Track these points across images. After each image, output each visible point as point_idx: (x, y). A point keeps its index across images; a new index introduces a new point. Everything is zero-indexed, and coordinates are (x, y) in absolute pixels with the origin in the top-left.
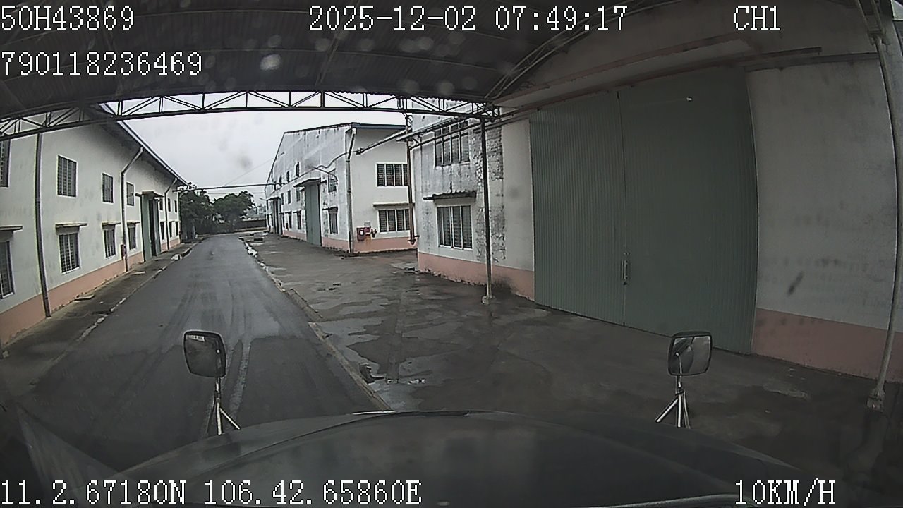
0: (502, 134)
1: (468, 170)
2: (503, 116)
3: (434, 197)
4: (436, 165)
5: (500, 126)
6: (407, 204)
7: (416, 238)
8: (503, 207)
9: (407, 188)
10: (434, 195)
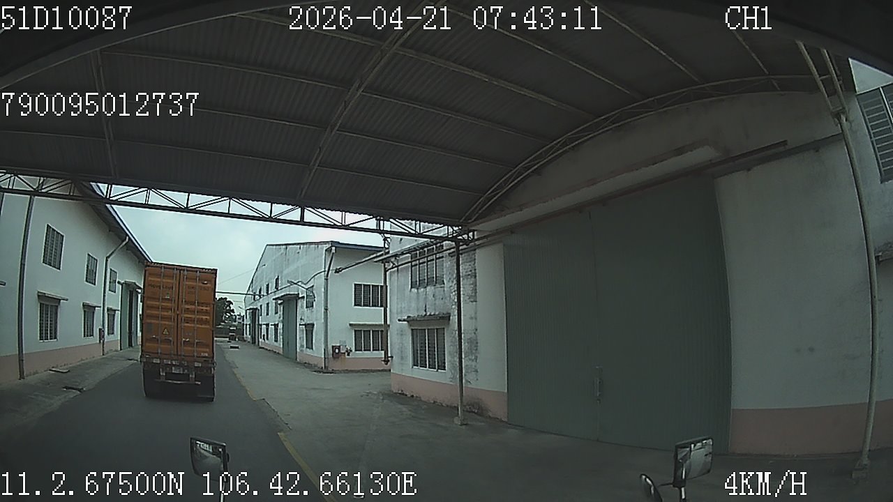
0: (476, 257)
1: (442, 293)
2: (478, 239)
3: (409, 319)
4: (412, 287)
5: (475, 250)
6: (382, 324)
7: (389, 359)
8: (476, 330)
9: (383, 308)
10: (409, 317)
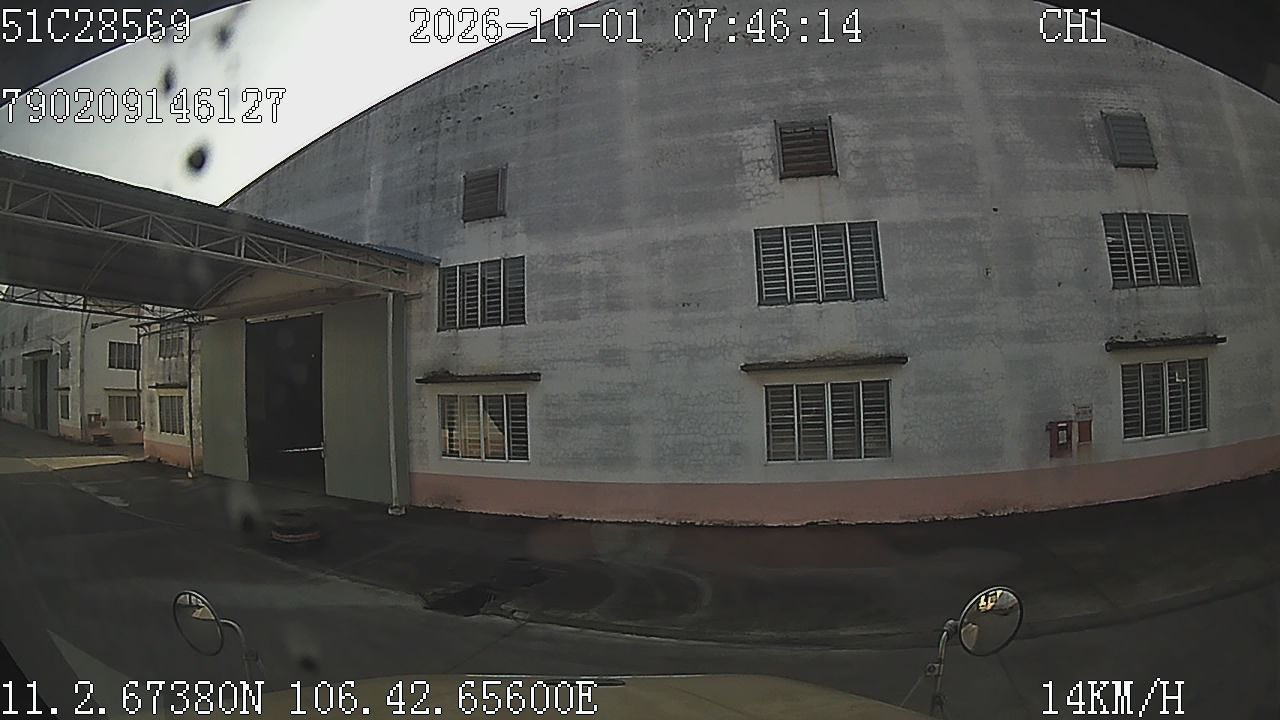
1: (182, 364)
3: (157, 386)
4: (160, 356)
6: (134, 390)
7: (142, 425)
9: (136, 371)
10: (157, 384)
